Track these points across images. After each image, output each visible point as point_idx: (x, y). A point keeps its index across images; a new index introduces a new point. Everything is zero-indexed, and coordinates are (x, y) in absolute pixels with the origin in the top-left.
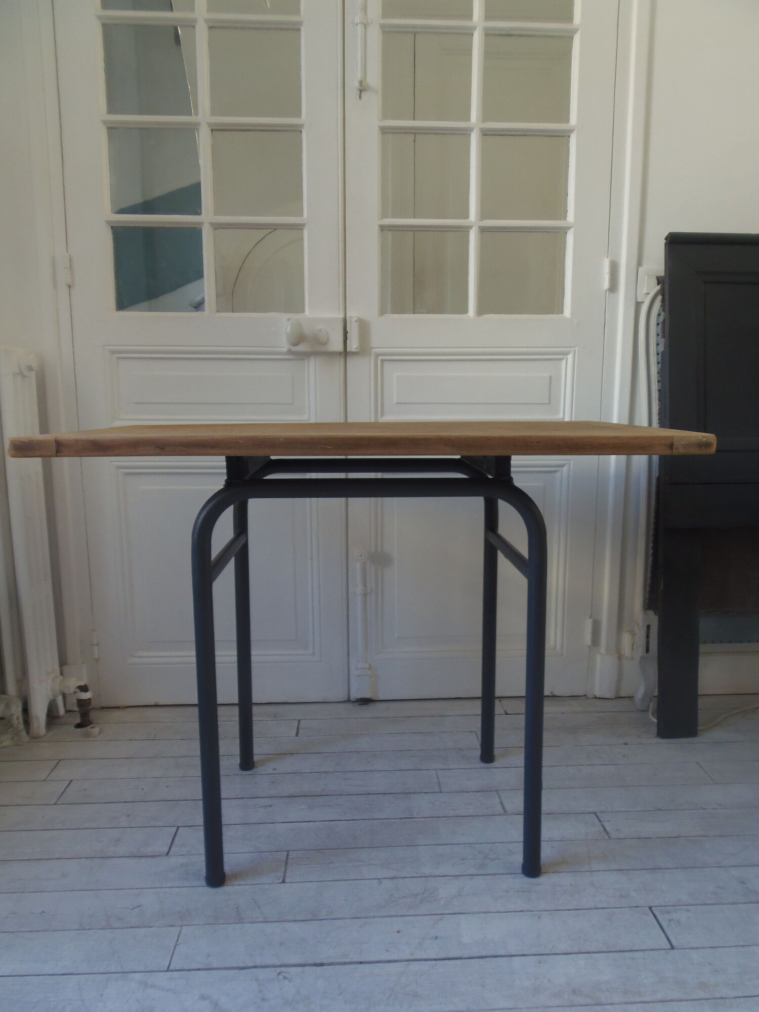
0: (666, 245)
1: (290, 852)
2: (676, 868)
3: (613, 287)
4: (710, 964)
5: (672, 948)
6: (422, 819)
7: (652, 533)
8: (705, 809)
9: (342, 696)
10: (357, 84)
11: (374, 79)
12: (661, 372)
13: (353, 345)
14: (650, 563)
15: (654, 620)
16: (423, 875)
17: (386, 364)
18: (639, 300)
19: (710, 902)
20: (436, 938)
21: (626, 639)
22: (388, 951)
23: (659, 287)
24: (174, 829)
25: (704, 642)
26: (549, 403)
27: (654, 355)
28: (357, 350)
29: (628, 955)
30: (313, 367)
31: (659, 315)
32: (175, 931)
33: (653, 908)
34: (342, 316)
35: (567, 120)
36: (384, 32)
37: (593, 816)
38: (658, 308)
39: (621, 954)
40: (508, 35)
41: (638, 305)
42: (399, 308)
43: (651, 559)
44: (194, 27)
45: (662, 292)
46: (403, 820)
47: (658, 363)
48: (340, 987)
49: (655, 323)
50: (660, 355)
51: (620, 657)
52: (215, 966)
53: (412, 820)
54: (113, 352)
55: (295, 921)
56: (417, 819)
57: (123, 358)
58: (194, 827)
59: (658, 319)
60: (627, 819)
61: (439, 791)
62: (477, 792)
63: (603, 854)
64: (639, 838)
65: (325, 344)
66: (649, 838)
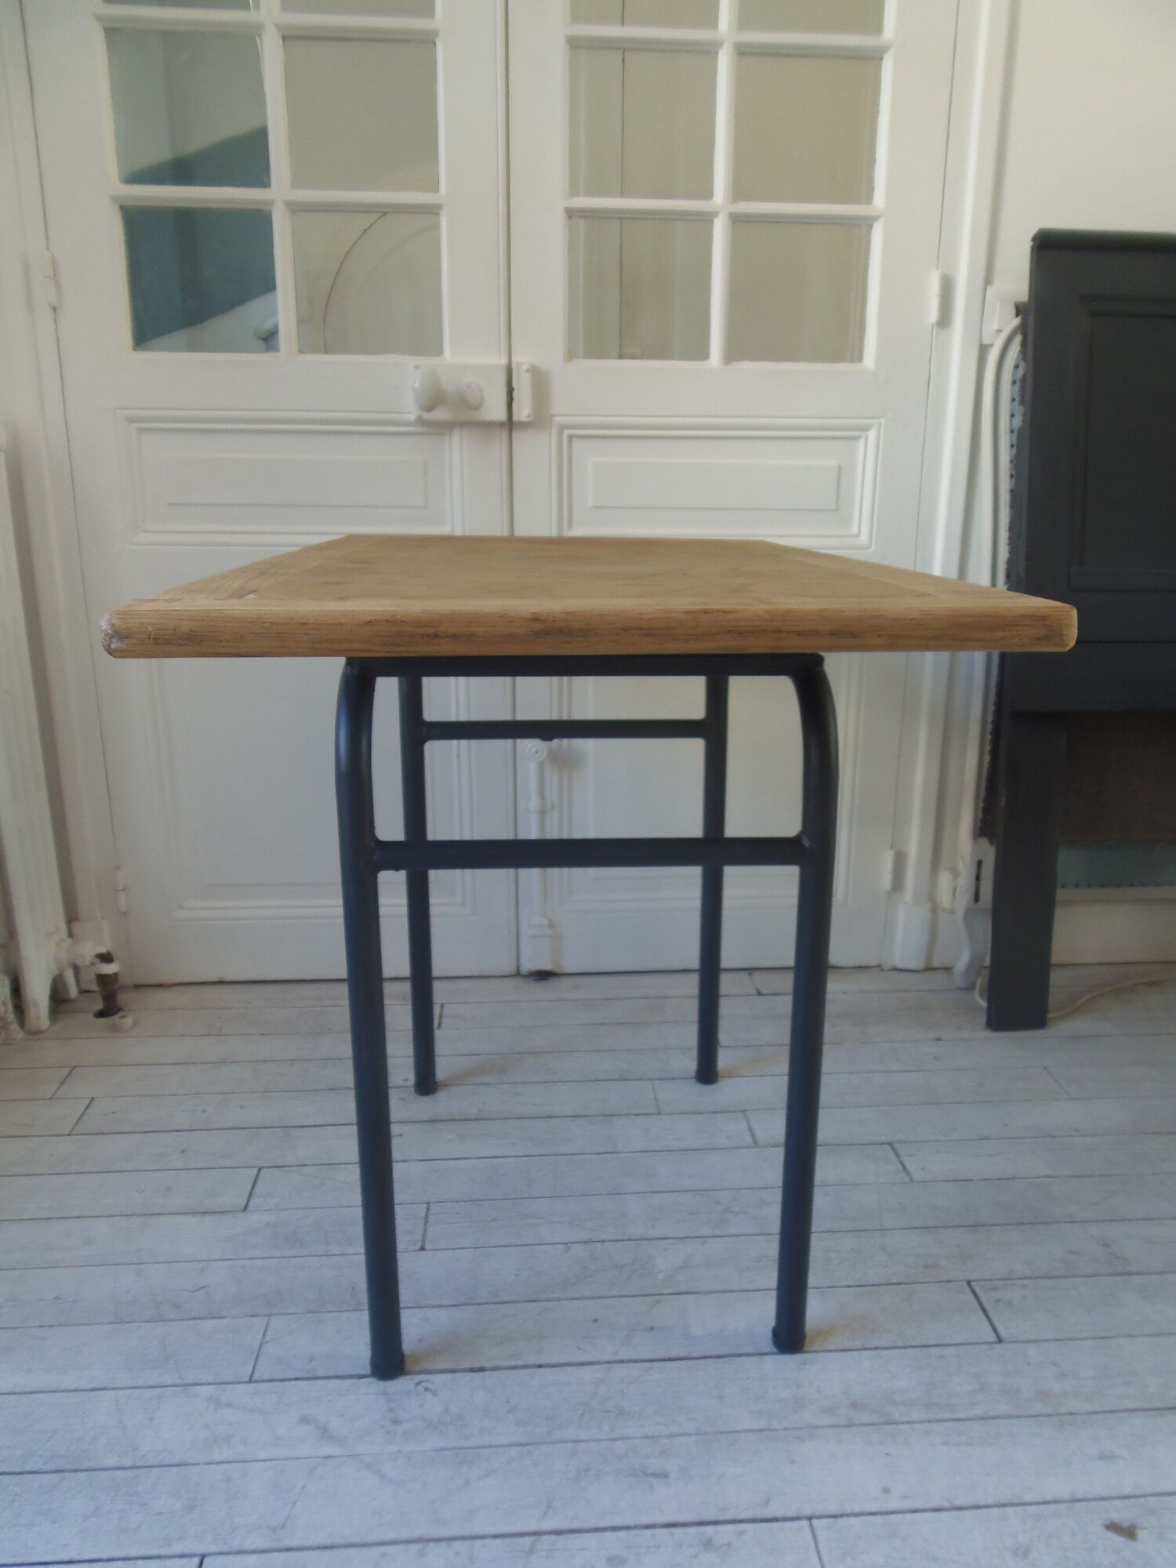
0: (1033, 250)
1: (431, 1204)
2: (1009, 1225)
3: (945, 319)
4: (1055, 1365)
5: (1000, 1340)
6: (630, 1155)
7: (990, 718)
8: (1054, 1137)
9: (509, 967)
12: (1016, 462)
13: (523, 411)
14: (986, 766)
15: (989, 853)
16: (632, 1237)
17: (575, 442)
18: (986, 341)
19: (1058, 1274)
20: (652, 1329)
21: (945, 879)
22: (580, 1349)
23: (1017, 321)
24: (255, 1171)
25: (1063, 887)
26: (837, 510)
27: (1005, 432)
28: (530, 419)
29: (933, 1351)
30: (457, 447)
31: (1017, 367)
32: (259, 1323)
33: (973, 1283)
34: (504, 361)
35: (878, 29)
37: (888, 1148)
38: (1015, 357)
39: (925, 1350)
41: (984, 349)
42: (595, 351)
43: (987, 758)
45: (1023, 329)
46: (602, 1156)
47: (1012, 446)
48: (508, 1402)
49: (1010, 379)
50: (1016, 433)
51: (934, 909)
52: (321, 1373)
53: (615, 1155)
54: (131, 420)
55: (440, 1306)
56: (620, 1155)
57: (148, 430)
58: (284, 1168)
59: (1014, 374)
60: (938, 1152)
61: (656, 1112)
62: (714, 1112)
63: (900, 1204)
64: (955, 1181)
65: (476, 409)
66: (970, 1180)
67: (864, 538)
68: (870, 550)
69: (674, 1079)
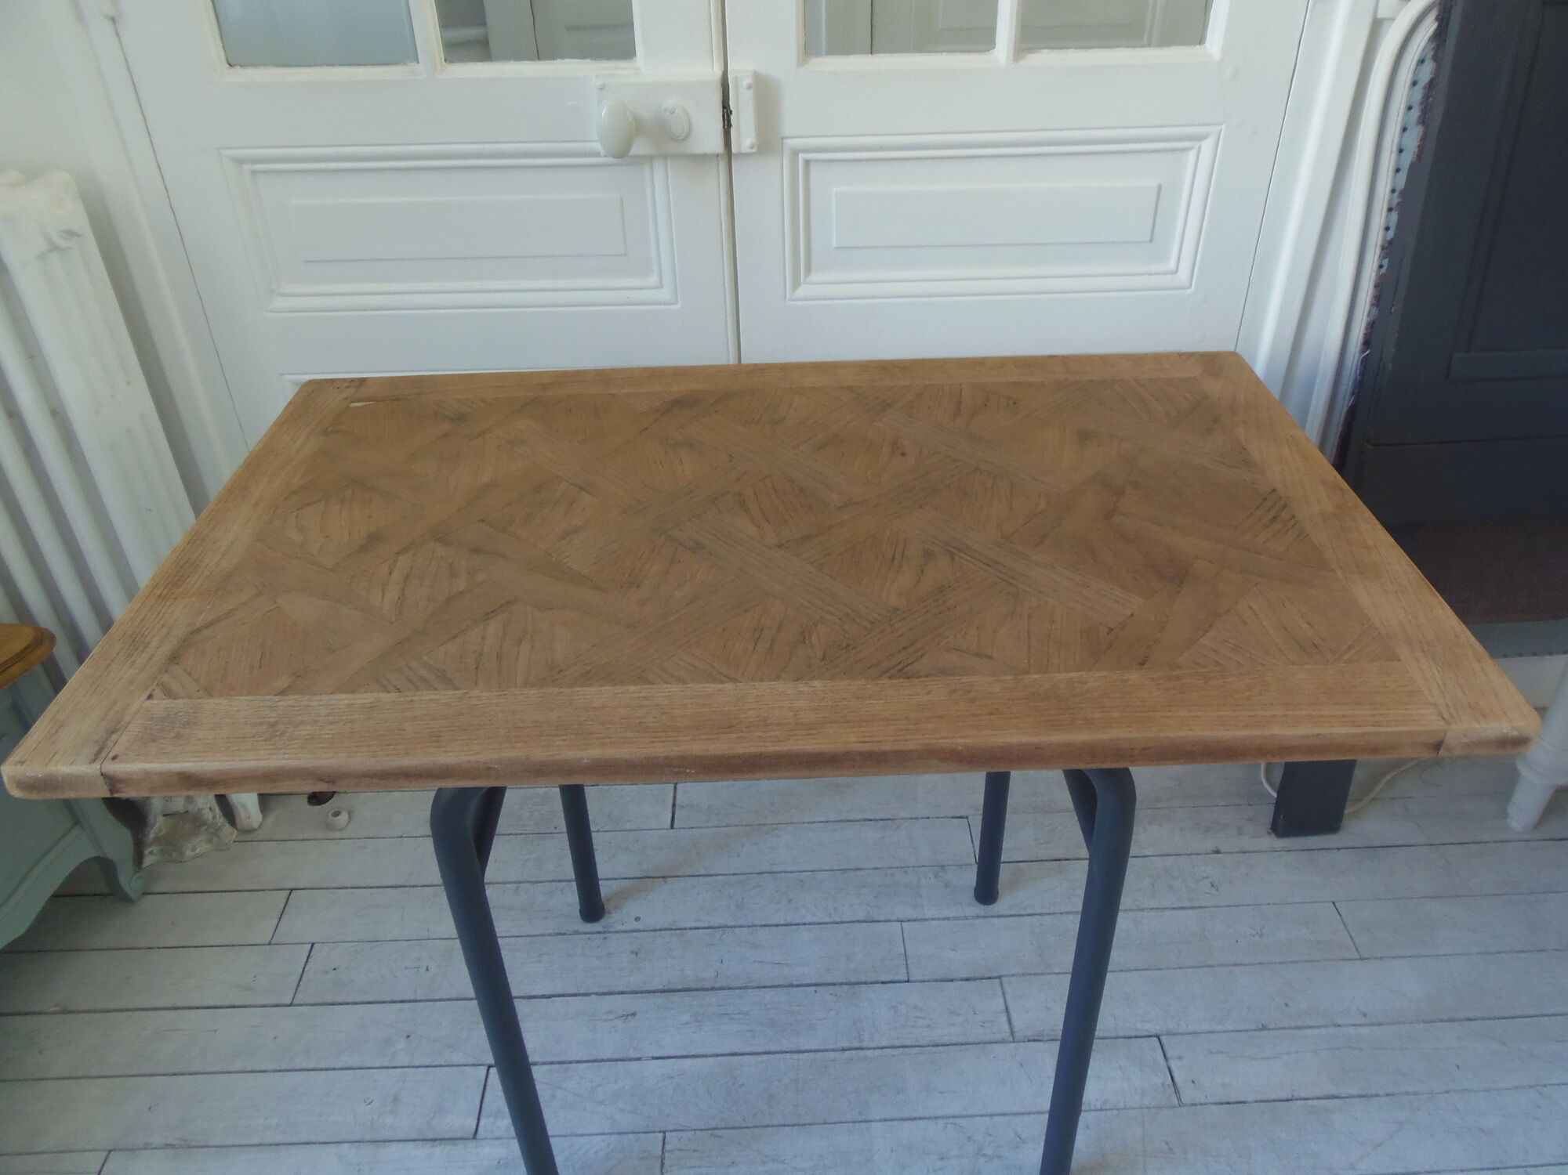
1: (668, 1134)
6: (877, 1052)
8: (1339, 1026)
13: (745, 137)
17: (813, 167)
18: (1381, 14)
26: (1151, 240)
27: (1392, 152)
28: (754, 150)
30: (661, 176)
31: (1421, 61)
34: (718, 71)
37: (1155, 1039)
38: (1422, 47)
41: (1377, 26)
42: (841, 46)
46: (847, 1053)
47: (1397, 171)
49: (1409, 81)
50: (1405, 155)
53: (861, 1053)
54: (240, 162)
56: (869, 1053)
57: (265, 172)
59: (1416, 73)
60: (1210, 1052)
61: (906, 979)
62: (968, 980)
63: (1167, 1143)
64: (1228, 1103)
65: (684, 139)
66: (1244, 1102)
67: (1183, 275)
68: (1189, 291)
69: (926, 920)
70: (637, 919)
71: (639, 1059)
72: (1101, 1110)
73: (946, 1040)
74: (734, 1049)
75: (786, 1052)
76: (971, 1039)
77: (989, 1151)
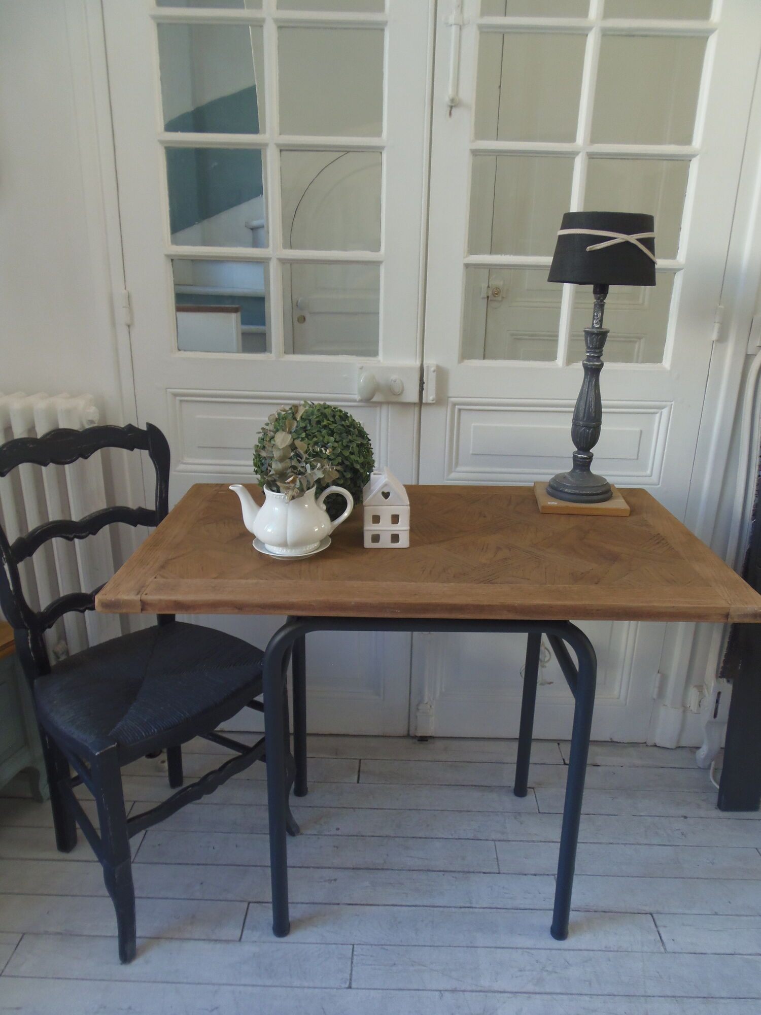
1: (356, 946)
2: (729, 998)
3: (722, 338)
6: (481, 910)
9: (402, 731)
10: (447, 99)
11: (468, 93)
13: (430, 395)
15: (727, 689)
17: (462, 413)
18: (749, 353)
21: (693, 694)
24: (246, 905)
26: (637, 459)
28: (434, 402)
30: (385, 414)
34: (418, 363)
35: (689, 141)
36: (481, 33)
37: (649, 915)
40: (630, 34)
41: (748, 359)
44: (261, 26)
46: (463, 910)
51: (685, 709)
53: (471, 910)
54: (175, 395)
56: (476, 910)
57: (187, 401)
58: (264, 904)
60: (683, 924)
61: (498, 872)
62: (535, 875)
63: (658, 972)
64: (695, 953)
65: (399, 395)
66: (705, 954)
67: (654, 478)
68: (658, 486)
69: (509, 841)
70: (338, 829)
71: (338, 904)
72: (617, 951)
73: (522, 906)
74: (395, 903)
75: (426, 906)
76: (537, 907)
77: (550, 969)
